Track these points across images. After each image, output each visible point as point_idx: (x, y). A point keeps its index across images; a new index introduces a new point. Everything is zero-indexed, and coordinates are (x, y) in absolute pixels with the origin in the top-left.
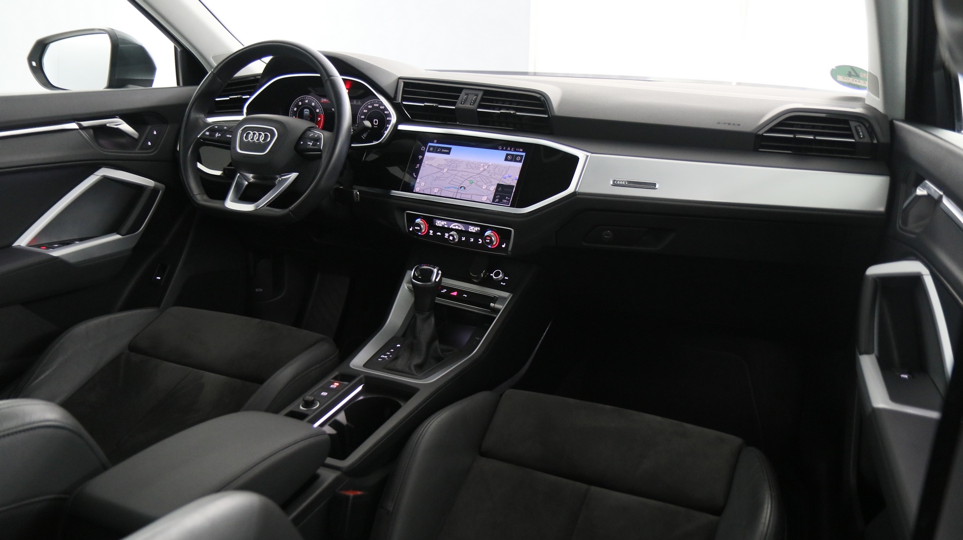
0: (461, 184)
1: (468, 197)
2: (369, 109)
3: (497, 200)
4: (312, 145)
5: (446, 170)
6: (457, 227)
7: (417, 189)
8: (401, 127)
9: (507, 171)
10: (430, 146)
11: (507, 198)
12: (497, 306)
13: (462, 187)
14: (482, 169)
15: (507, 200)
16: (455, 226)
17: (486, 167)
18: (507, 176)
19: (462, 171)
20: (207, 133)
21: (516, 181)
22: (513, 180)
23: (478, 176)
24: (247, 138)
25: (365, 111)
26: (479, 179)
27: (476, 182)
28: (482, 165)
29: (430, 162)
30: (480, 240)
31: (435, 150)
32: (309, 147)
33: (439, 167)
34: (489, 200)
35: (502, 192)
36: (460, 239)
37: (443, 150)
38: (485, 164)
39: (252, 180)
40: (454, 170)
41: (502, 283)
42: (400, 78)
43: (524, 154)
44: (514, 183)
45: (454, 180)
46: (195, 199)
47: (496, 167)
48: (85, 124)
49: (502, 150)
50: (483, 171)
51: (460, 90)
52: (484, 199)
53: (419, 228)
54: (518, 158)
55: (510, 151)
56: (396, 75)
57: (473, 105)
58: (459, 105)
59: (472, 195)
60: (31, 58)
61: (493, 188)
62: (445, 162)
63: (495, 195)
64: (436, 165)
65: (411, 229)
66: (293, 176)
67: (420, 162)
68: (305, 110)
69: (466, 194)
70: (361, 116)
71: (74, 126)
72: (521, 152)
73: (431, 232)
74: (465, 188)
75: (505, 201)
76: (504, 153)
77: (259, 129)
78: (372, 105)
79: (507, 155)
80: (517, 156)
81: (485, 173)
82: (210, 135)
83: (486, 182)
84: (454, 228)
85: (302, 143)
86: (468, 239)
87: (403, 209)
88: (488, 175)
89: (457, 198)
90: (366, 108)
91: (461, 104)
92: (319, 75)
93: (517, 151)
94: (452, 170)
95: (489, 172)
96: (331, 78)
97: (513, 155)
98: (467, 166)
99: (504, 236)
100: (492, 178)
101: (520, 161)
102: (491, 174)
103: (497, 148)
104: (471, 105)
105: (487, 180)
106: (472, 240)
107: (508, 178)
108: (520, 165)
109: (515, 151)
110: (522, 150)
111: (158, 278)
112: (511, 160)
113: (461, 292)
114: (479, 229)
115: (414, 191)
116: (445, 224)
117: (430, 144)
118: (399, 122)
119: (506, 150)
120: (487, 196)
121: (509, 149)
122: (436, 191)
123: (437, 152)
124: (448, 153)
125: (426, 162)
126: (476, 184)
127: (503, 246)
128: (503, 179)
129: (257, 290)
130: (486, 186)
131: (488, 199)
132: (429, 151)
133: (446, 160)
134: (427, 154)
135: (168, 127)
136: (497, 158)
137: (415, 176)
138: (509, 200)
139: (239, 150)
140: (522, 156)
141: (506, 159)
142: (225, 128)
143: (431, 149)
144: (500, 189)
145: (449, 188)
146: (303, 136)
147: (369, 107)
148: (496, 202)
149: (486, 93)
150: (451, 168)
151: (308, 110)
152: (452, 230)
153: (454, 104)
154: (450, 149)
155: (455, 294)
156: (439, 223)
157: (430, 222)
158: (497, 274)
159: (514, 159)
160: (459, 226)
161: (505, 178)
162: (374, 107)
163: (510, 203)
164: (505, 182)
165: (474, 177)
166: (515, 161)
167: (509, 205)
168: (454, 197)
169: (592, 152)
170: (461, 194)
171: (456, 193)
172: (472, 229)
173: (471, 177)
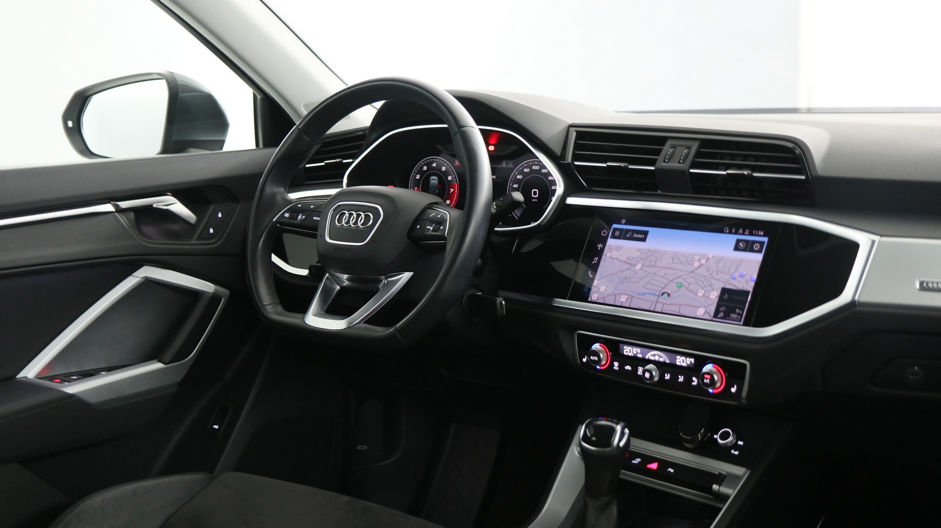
0: (663, 288)
1: (675, 310)
2: (525, 174)
3: (721, 314)
4: (433, 231)
5: (638, 267)
6: (657, 358)
7: (594, 297)
8: (571, 201)
9: (737, 268)
10: (615, 229)
11: (737, 311)
12: (724, 490)
13: (663, 293)
14: (696, 265)
15: (738, 314)
16: (654, 355)
17: (703, 261)
18: (737, 275)
19: (666, 268)
20: (287, 215)
21: (752, 284)
22: (747, 282)
23: (691, 275)
24: (340, 221)
25: (518, 177)
26: (692, 281)
27: (687, 284)
28: (697, 258)
29: (614, 254)
30: (694, 379)
31: (623, 235)
32: (428, 233)
33: (629, 262)
34: (709, 314)
35: (729, 301)
36: (662, 376)
37: (636, 235)
38: (704, 256)
39: (346, 283)
40: (652, 266)
41: (733, 451)
42: (571, 126)
43: (766, 239)
44: (750, 287)
45: (652, 282)
46: (264, 312)
47: (720, 260)
48: (124, 204)
49: (730, 232)
50: (699, 267)
51: (662, 141)
52: (700, 312)
53: (596, 358)
54: (756, 247)
55: (743, 234)
56: (565, 122)
57: (683, 163)
58: (661, 164)
59: (680, 305)
60: (66, 117)
61: (715, 295)
62: (638, 254)
63: (719, 306)
64: (624, 258)
65: (584, 360)
66: (406, 276)
67: (600, 254)
68: (432, 178)
69: (671, 304)
70: (513, 185)
71: (108, 207)
72: (761, 236)
73: (616, 364)
74: (669, 295)
75: (735, 316)
76: (732, 239)
77: (358, 208)
78: (530, 167)
79: (738, 241)
80: (754, 242)
81: (702, 271)
82: (290, 218)
83: (703, 286)
84: (652, 358)
85: (418, 227)
86: (674, 378)
87: (572, 328)
88: (707, 274)
89: (656, 310)
90: (521, 172)
91: (665, 162)
92: (446, 126)
93: (755, 235)
94: (649, 266)
95: (708, 269)
96: (463, 129)
97: (747, 242)
98: (673, 259)
99: (733, 373)
100: (713, 278)
101: (760, 251)
102: (711, 272)
103: (721, 231)
104: (679, 163)
105: (705, 282)
106: (681, 379)
107: (740, 279)
108: (759, 257)
109: (751, 234)
110: (762, 233)
111: (214, 427)
112: (745, 250)
113: (664, 464)
114: (693, 360)
115: (589, 300)
116: (637, 353)
117: (615, 226)
118: (567, 193)
119: (736, 233)
120: (705, 307)
121: (741, 231)
122: (623, 299)
123: (625, 238)
124: (644, 240)
125: (607, 253)
126: (687, 289)
127: (733, 390)
128: (731, 280)
129: (359, 447)
130: (703, 292)
131: (706, 312)
132: (614, 237)
133: (639, 250)
134: (611, 242)
135: (239, 207)
136: (721, 246)
137: (591, 276)
138: (741, 315)
139: (328, 240)
140: (762, 243)
141: (737, 248)
142: (312, 207)
143: (617, 233)
144: (726, 296)
145: (644, 294)
146: (421, 217)
147: (526, 170)
148: (720, 318)
149: (704, 143)
150: (647, 263)
151: (436, 178)
152: (650, 362)
153: (652, 163)
154: (646, 233)
155: (654, 466)
156: (628, 351)
157: (614, 349)
158: (725, 436)
159: (749, 247)
160: (660, 357)
161: (734, 279)
162: (532, 171)
163: (743, 319)
164: (734, 286)
165: (684, 277)
166: (752, 250)
167: (742, 323)
168: (652, 309)
169: (882, 233)
170: (664, 304)
171: (654, 304)
172: (682, 361)
173: (680, 277)
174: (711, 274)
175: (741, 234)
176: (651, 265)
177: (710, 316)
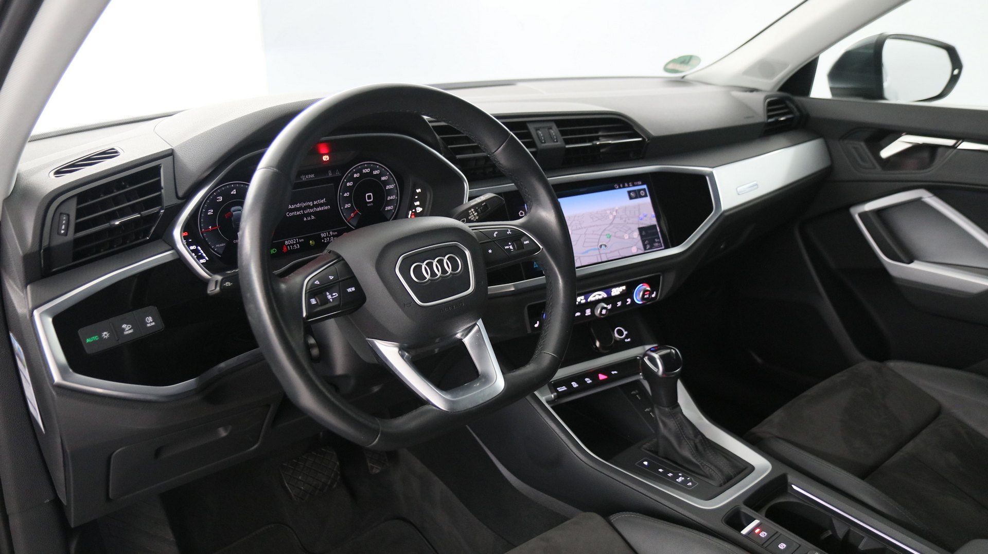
0: (598, 242)
2: (355, 180)
3: (648, 247)
6: (597, 297)
9: (639, 211)
11: (656, 240)
13: (601, 246)
14: (611, 217)
15: (658, 242)
16: (595, 296)
17: (614, 213)
18: (641, 216)
19: (591, 226)
21: (654, 219)
22: (651, 219)
23: (612, 226)
24: (420, 276)
25: (348, 184)
26: (614, 230)
27: (614, 234)
28: (608, 212)
34: (640, 249)
35: (647, 235)
38: (613, 209)
40: (580, 229)
43: (645, 187)
44: (654, 221)
45: (586, 240)
47: (625, 209)
49: (619, 188)
50: (614, 218)
51: (525, 125)
52: (634, 250)
54: (642, 193)
55: (629, 186)
57: (557, 141)
58: (540, 145)
59: (618, 250)
61: (636, 235)
63: (643, 242)
65: (536, 325)
68: (233, 209)
69: (611, 252)
70: (343, 194)
74: (606, 246)
75: (656, 244)
76: (624, 191)
78: (360, 171)
79: (629, 192)
80: (639, 190)
81: (617, 221)
83: (625, 231)
84: (594, 299)
86: (614, 305)
88: (622, 222)
89: (603, 260)
90: (351, 179)
91: (541, 143)
93: (637, 185)
94: (577, 229)
95: (621, 219)
97: (634, 191)
98: (592, 218)
100: (628, 223)
101: (646, 196)
102: (624, 219)
103: (612, 188)
104: (554, 142)
105: (624, 228)
106: (620, 304)
107: (645, 218)
108: (648, 200)
109: (634, 185)
110: (640, 183)
112: (636, 197)
114: (624, 288)
116: (581, 300)
119: (624, 187)
120: (635, 245)
121: (626, 185)
126: (615, 236)
127: (653, 295)
128: (640, 221)
130: (627, 235)
131: (638, 249)
136: (617, 199)
138: (660, 242)
139: (421, 304)
140: (644, 190)
141: (631, 198)
144: (644, 233)
145: (587, 252)
147: (355, 176)
148: (648, 249)
152: (595, 302)
159: (636, 195)
160: (600, 295)
161: (641, 219)
162: (363, 175)
163: (663, 245)
164: (645, 224)
165: (609, 229)
166: (641, 197)
167: (663, 248)
168: (600, 261)
169: (712, 166)
170: (606, 253)
171: (599, 256)
172: (616, 291)
173: (605, 230)
174: (625, 221)
175: (627, 187)
176: (578, 227)
177: (642, 250)
